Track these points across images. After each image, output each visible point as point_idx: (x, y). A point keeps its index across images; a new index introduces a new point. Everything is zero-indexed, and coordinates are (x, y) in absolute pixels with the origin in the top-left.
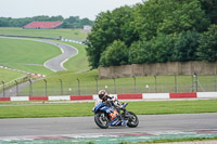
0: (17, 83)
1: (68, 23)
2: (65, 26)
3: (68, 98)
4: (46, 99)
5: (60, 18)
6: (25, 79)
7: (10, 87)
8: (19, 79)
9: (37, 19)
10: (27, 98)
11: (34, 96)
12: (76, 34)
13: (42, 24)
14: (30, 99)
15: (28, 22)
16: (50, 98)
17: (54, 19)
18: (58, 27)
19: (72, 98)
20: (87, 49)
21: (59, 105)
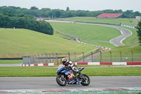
0: (92, 54)
1: (126, 15)
2: (123, 16)
3: (125, 63)
4: (111, 64)
5: (120, 11)
6: (97, 51)
7: (88, 56)
8: (93, 50)
9: (105, 12)
10: (98, 63)
11: (103, 62)
12: (131, 22)
13: (109, 15)
14: (101, 64)
15: (99, 14)
16: (114, 63)
17: (116, 12)
18: (119, 17)
19: (128, 64)
20: (138, 32)
21: (120, 68)
